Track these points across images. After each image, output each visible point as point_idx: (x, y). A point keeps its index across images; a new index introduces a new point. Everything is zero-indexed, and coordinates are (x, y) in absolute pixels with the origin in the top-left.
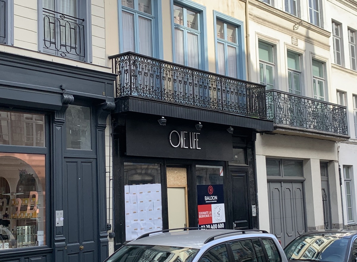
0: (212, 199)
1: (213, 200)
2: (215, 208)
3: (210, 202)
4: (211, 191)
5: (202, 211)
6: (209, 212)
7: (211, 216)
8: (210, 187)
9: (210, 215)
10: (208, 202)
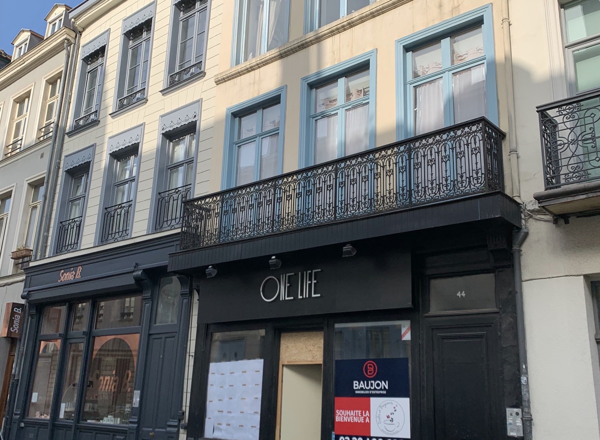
0: (372, 388)
1: (375, 389)
2: (380, 406)
3: (367, 392)
4: (370, 372)
5: (344, 409)
6: (362, 413)
7: (367, 420)
8: (369, 363)
9: (365, 418)
10: (362, 392)
